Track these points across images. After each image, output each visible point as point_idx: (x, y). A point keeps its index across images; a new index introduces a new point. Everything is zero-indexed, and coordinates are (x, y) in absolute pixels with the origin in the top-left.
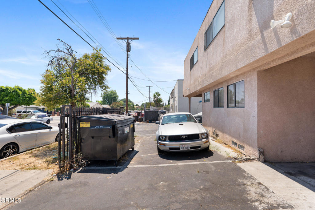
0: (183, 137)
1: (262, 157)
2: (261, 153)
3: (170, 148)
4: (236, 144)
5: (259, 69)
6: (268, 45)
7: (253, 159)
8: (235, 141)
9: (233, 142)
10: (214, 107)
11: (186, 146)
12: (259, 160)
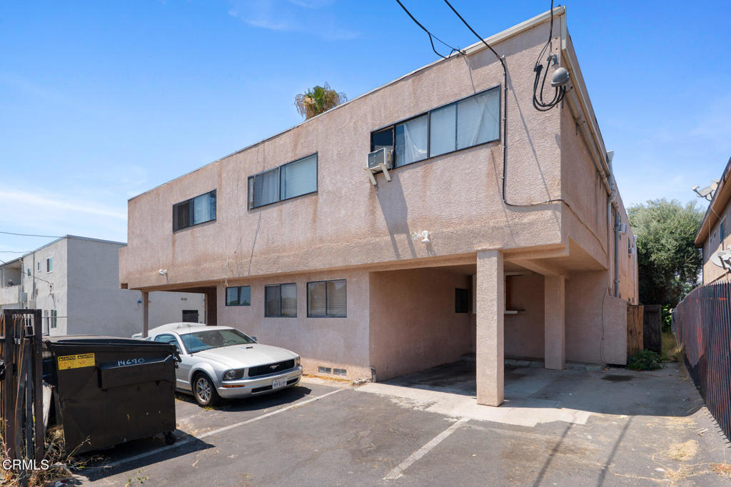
0: (273, 367)
1: (374, 376)
2: (373, 371)
3: (254, 390)
4: (328, 370)
5: (372, 270)
6: (400, 250)
7: (365, 382)
8: (326, 365)
9: (321, 369)
10: (266, 316)
11: (281, 380)
12: (372, 380)
